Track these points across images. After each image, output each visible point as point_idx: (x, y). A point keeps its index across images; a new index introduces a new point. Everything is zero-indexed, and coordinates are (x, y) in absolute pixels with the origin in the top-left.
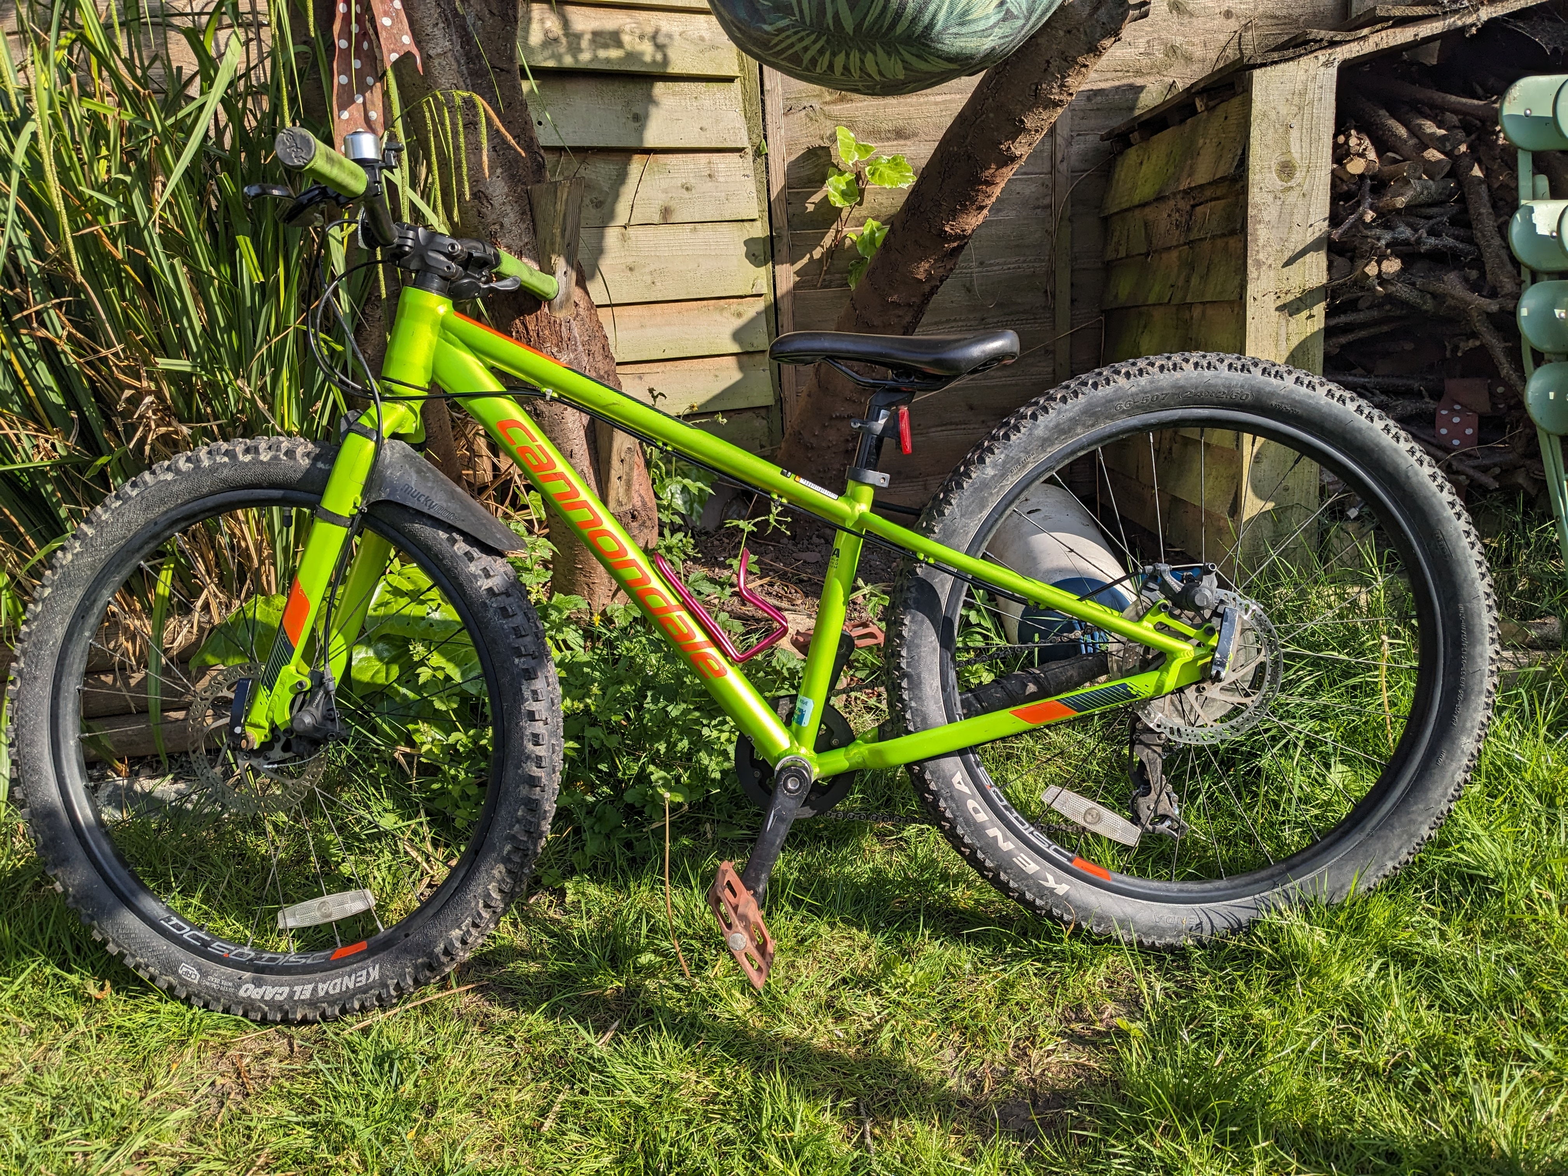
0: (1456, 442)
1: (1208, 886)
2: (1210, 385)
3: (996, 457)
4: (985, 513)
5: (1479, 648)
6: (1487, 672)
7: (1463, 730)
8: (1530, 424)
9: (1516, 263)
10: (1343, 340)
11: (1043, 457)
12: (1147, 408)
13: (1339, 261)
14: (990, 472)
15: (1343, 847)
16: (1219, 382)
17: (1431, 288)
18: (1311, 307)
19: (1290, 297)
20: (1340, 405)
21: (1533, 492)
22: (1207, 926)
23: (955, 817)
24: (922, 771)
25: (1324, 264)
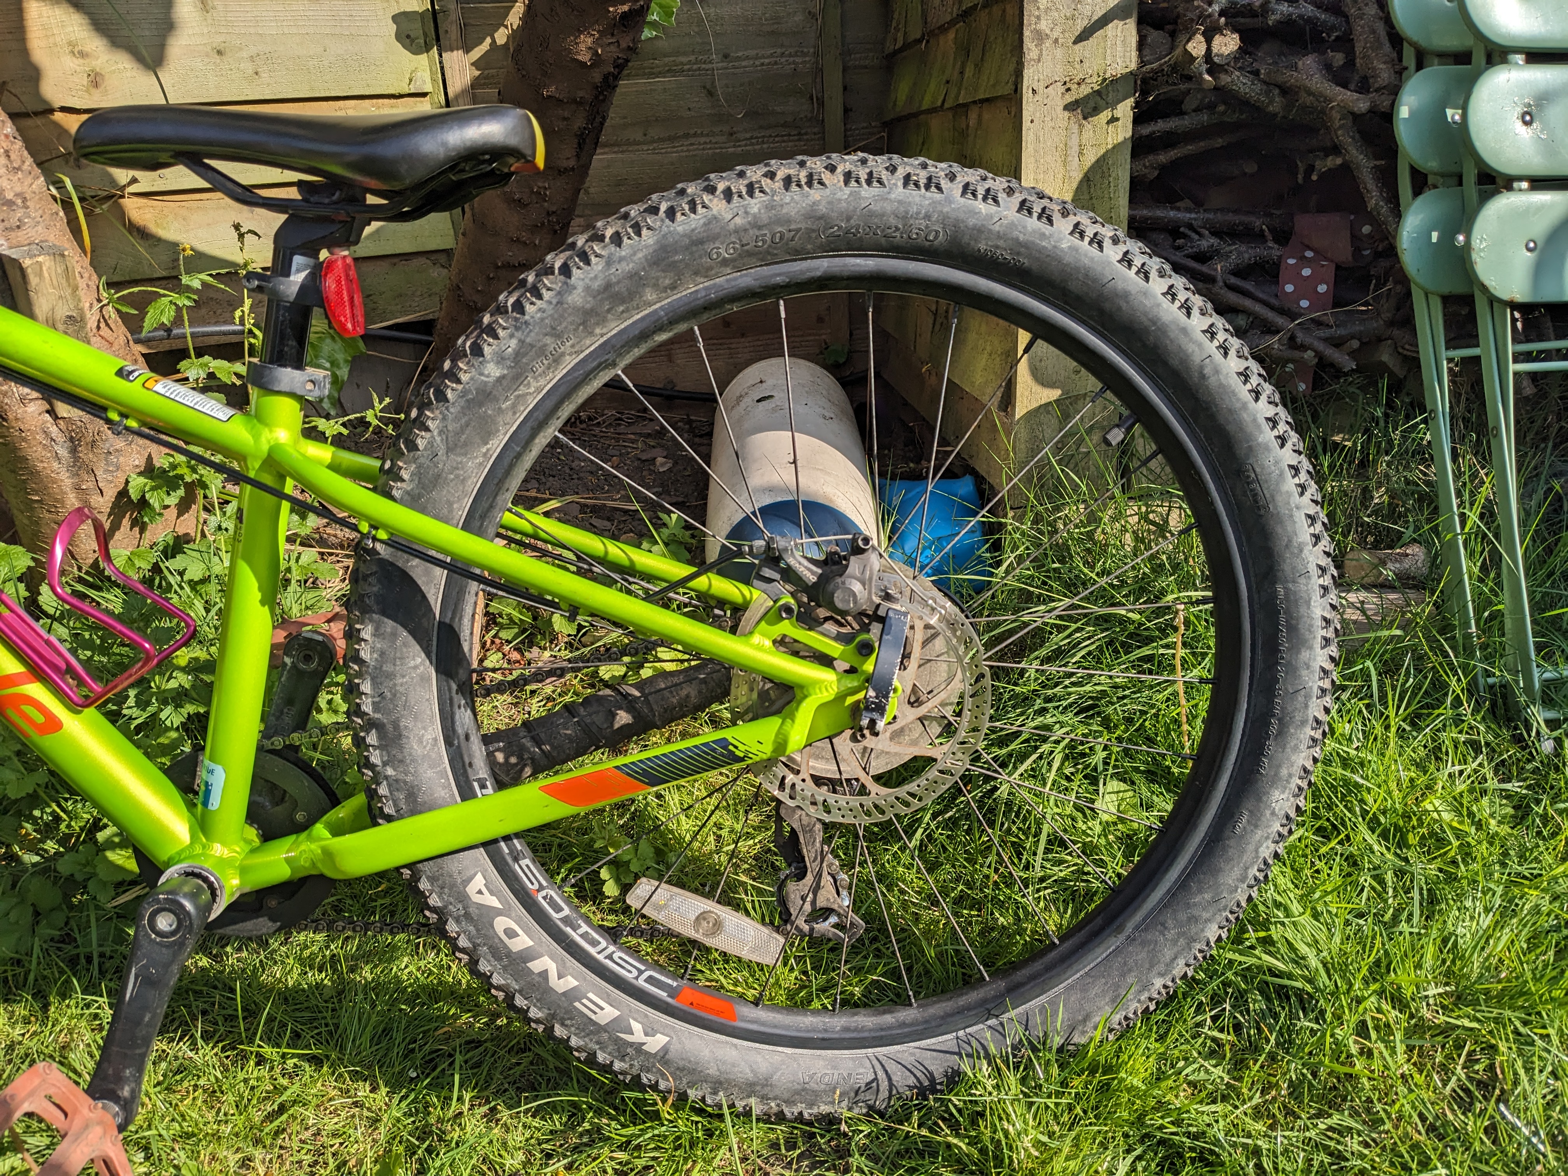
0: (1304, 304)
1: (888, 1019)
2: (872, 214)
3: (503, 344)
4: (496, 445)
5: (1304, 655)
6: (1316, 691)
7: (1275, 780)
8: (1404, 280)
9: (1396, 39)
10: (1163, 158)
11: (592, 344)
12: (767, 257)
13: (1154, 35)
14: (493, 371)
15: (1090, 957)
16: (888, 207)
17: (1280, 79)
18: (1113, 106)
19: (1085, 90)
20: (1094, 251)
21: (1400, 373)
22: (884, 1085)
23: (475, 946)
24: (416, 878)
25: (1133, 39)
